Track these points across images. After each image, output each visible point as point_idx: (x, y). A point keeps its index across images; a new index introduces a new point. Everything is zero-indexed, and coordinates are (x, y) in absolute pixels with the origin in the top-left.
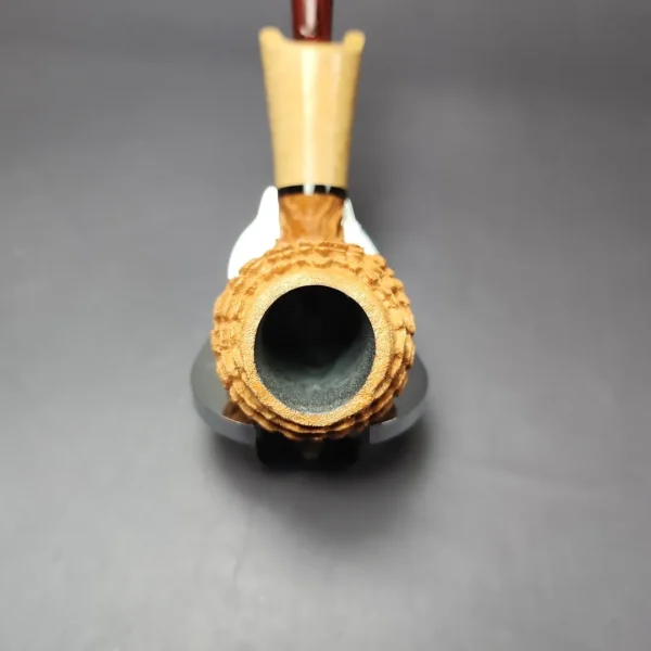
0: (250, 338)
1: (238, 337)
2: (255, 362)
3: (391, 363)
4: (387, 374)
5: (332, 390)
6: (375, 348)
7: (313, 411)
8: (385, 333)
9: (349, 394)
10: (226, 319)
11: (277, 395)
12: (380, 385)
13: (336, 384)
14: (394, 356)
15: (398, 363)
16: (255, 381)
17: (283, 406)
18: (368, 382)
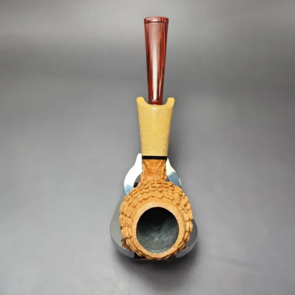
0: (135, 226)
1: (130, 225)
2: (137, 235)
3: (185, 234)
4: (183, 239)
5: (163, 241)
6: (178, 231)
7: (157, 252)
8: (182, 225)
9: (169, 246)
10: (126, 216)
11: (144, 246)
12: (181, 243)
13: (164, 238)
14: (186, 232)
15: (187, 234)
16: (136, 242)
17: (146, 251)
18: (176, 243)
